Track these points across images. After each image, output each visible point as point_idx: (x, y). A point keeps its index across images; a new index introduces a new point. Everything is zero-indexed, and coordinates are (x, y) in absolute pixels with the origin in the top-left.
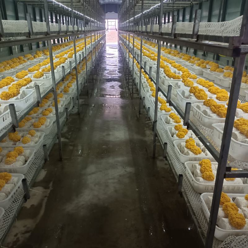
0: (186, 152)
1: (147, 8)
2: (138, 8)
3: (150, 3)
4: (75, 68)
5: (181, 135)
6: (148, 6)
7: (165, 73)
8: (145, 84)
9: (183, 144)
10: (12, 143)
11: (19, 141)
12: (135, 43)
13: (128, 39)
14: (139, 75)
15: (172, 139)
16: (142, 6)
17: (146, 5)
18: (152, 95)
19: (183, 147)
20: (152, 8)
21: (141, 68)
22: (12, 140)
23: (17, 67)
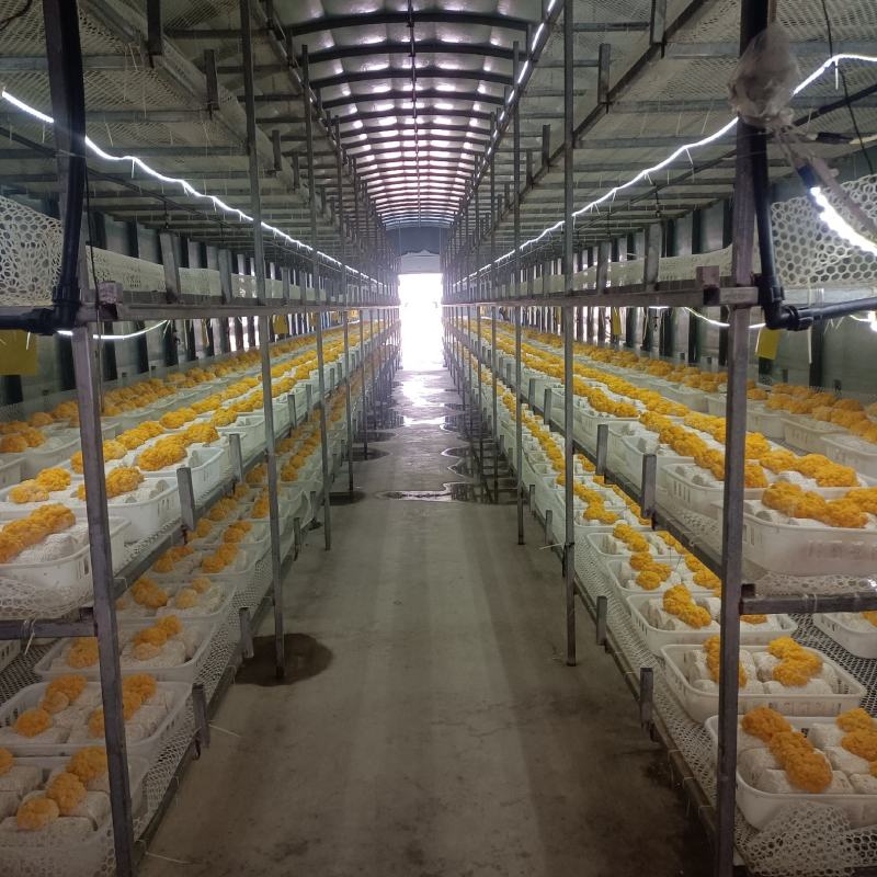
0: (664, 622)
1: (532, 234)
2: (505, 234)
3: (539, 220)
4: (319, 406)
5: (648, 578)
6: (536, 227)
7: (592, 405)
8: (534, 452)
9: (657, 603)
10: (144, 611)
11: (165, 605)
12: (498, 339)
13: (475, 328)
14: (514, 429)
15: (623, 594)
16: (516, 227)
17: (528, 224)
18: (559, 482)
19: (656, 611)
20: (548, 233)
21: (521, 400)
22: (143, 602)
23: (154, 405)
